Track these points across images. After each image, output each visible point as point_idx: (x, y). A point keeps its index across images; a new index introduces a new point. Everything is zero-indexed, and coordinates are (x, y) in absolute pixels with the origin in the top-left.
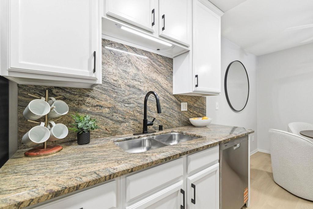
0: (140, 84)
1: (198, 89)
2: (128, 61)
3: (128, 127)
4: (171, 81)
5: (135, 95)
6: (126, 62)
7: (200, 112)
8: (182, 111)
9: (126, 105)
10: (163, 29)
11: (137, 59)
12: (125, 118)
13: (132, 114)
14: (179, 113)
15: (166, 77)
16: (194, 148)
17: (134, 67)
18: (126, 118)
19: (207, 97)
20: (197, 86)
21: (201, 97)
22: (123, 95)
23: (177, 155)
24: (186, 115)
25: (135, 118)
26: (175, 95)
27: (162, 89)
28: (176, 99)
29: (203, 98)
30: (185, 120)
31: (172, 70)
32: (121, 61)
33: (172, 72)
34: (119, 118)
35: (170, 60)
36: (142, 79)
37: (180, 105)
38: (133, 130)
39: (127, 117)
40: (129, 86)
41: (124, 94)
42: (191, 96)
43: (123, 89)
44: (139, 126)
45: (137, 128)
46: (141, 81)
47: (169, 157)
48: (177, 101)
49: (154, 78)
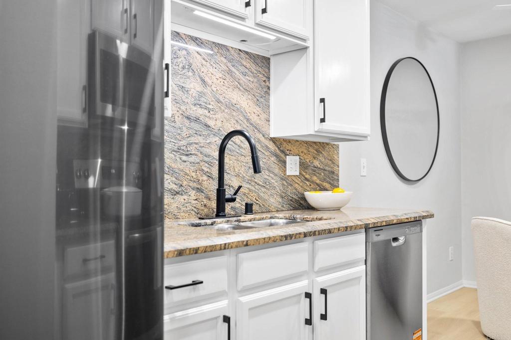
0: (208, 114)
1: (325, 126)
2: (187, 67)
3: (187, 203)
4: (267, 108)
5: (199, 137)
6: (183, 68)
7: (325, 179)
8: (289, 176)
9: (184, 158)
10: (264, 11)
11: (204, 62)
12: (181, 185)
13: (195, 177)
14: (282, 179)
15: (255, 99)
16: (325, 228)
17: (199, 79)
18: (184, 185)
19: (341, 144)
20: (323, 120)
21: (327, 144)
22: (178, 137)
23: (300, 234)
24: (297, 185)
25: (199, 187)
26: (274, 138)
27: (248, 125)
28: (277, 149)
29: (333, 146)
30: (294, 197)
31: (267, 83)
32: (175, 67)
33: (269, 88)
34: (171, 183)
35: (264, 61)
36: (212, 103)
37: (285, 162)
38: (196, 210)
39: (185, 183)
40: (188, 118)
41: (179, 134)
42: (307, 143)
43: (178, 124)
44: (205, 203)
45: (202, 208)
46: (210, 107)
47: (290, 235)
48: (278, 151)
49: (234, 102)
